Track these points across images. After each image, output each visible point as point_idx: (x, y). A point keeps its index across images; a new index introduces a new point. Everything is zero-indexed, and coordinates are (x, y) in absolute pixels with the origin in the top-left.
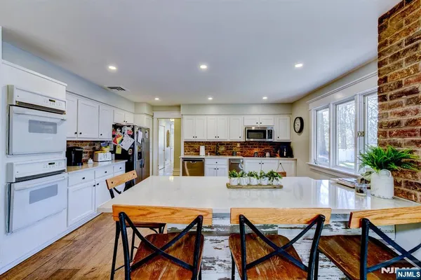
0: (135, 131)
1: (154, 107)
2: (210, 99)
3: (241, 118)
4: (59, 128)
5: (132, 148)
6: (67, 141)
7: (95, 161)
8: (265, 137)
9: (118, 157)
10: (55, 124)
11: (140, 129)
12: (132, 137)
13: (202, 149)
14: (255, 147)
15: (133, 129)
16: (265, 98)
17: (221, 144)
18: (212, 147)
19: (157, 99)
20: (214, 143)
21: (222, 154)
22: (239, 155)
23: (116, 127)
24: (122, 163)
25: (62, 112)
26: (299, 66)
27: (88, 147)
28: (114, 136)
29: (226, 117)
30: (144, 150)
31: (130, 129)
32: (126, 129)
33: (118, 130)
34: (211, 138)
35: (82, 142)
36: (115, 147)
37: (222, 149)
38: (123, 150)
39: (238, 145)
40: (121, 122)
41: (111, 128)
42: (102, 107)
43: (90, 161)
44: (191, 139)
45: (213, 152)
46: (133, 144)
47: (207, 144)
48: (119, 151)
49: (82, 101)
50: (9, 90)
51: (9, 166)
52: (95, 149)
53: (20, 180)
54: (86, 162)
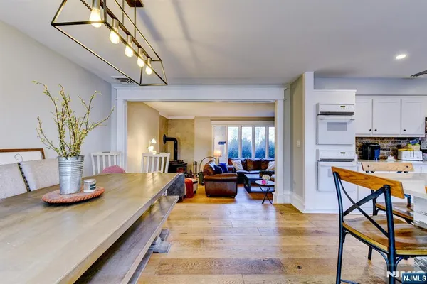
4: (348, 125)
7: (398, 159)
10: (345, 123)
25: (352, 114)
27: (390, 144)
35: (383, 138)
43: (391, 158)
49: (376, 100)
50: (317, 106)
51: (317, 151)
52: (400, 147)
53: (322, 160)
54: (385, 158)
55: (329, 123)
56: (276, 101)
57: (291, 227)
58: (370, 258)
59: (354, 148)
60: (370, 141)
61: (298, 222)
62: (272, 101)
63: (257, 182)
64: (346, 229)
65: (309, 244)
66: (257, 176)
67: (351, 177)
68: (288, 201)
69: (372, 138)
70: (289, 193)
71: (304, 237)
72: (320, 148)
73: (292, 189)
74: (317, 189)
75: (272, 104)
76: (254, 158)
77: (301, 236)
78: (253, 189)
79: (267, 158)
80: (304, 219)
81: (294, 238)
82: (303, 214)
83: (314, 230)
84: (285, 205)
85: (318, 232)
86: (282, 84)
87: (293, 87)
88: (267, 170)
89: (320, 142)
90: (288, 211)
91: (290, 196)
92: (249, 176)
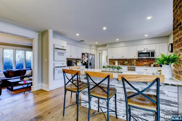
0: (89, 55)
1: (97, 46)
2: (117, 40)
3: (135, 47)
4: (64, 54)
5: (88, 61)
6: (67, 59)
7: (76, 65)
8: (149, 56)
9: (84, 65)
10: (64, 53)
11: (91, 54)
12: (88, 57)
13: (116, 62)
14: (144, 62)
15: (88, 55)
16: (146, 36)
17: (126, 60)
18: (121, 61)
19: (96, 43)
20: (122, 60)
21: (126, 65)
22: (135, 65)
23: (83, 54)
24: (84, 67)
25: (65, 50)
26: (149, 18)
27: (75, 61)
28: (82, 57)
29: (127, 47)
30: (92, 62)
31: (87, 54)
32: (86, 55)
33: (84, 55)
34: (120, 57)
35: (73, 59)
36: (83, 61)
37: (126, 62)
38: (85, 62)
39: (135, 61)
40: (84, 52)
41: (81, 55)
42: (78, 47)
43: (75, 65)
44: (111, 58)
45: (122, 64)
46: (88, 60)
47: (119, 60)
48: (84, 63)
49: (72, 46)
50: (54, 45)
51: (54, 64)
52: (77, 62)
53: (56, 67)
54: (74, 65)
55: (58, 53)
56: (33, 38)
57: (43, 99)
58: (71, 98)
59: (66, 62)
60: (70, 60)
61: (46, 95)
62: (31, 38)
63: (19, 83)
64: (67, 89)
65: (52, 102)
66: (19, 80)
67: (68, 72)
68: (40, 88)
69: (71, 59)
70: (40, 84)
71: (49, 101)
72: (55, 62)
73: (42, 82)
74: (54, 79)
75: (32, 40)
76: (14, 69)
77: (48, 101)
78: (15, 88)
79: (24, 68)
80: (48, 93)
81: (45, 103)
82: (48, 91)
83: (53, 96)
84: (38, 90)
85: (55, 96)
86: (37, 31)
87: (43, 34)
88: (25, 75)
89: (55, 60)
90: (41, 92)
91: (41, 85)
92: (11, 81)
